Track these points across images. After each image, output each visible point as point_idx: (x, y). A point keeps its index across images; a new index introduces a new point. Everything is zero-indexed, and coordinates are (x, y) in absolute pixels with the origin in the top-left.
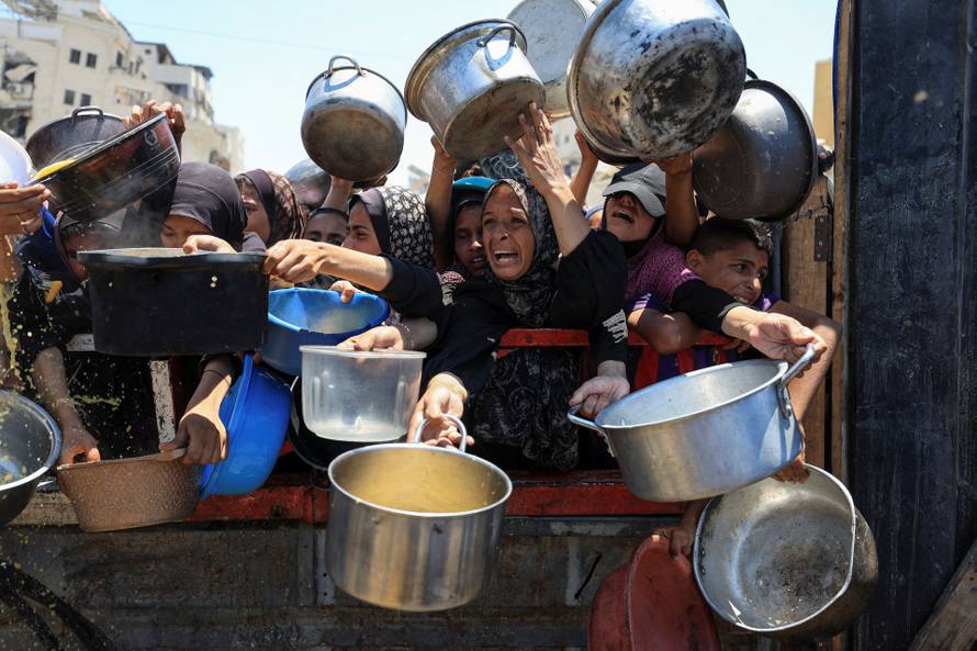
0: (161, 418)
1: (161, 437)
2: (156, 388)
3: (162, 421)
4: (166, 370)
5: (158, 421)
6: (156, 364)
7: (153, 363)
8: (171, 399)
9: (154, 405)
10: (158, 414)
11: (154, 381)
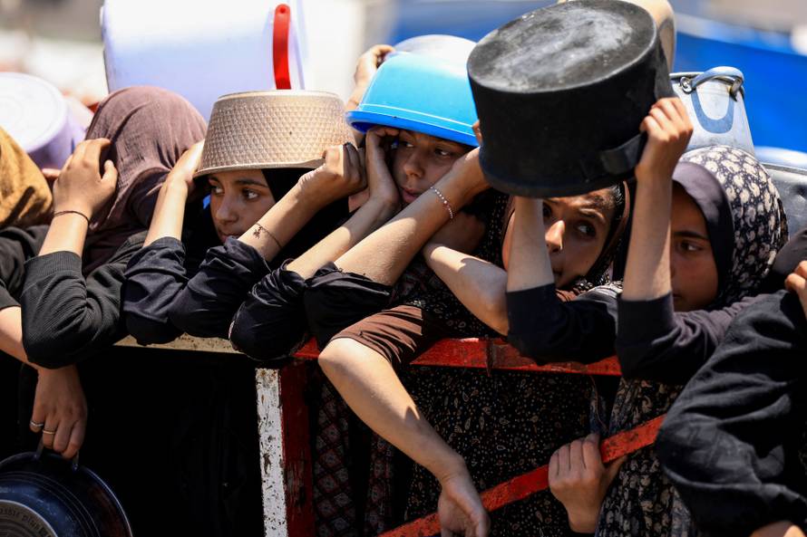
0: (266, 457)
1: (264, 486)
2: (261, 411)
3: (267, 462)
4: (275, 383)
5: (262, 460)
6: (264, 373)
7: (259, 371)
8: (280, 428)
9: (258, 436)
10: (263, 451)
11: (260, 399)
